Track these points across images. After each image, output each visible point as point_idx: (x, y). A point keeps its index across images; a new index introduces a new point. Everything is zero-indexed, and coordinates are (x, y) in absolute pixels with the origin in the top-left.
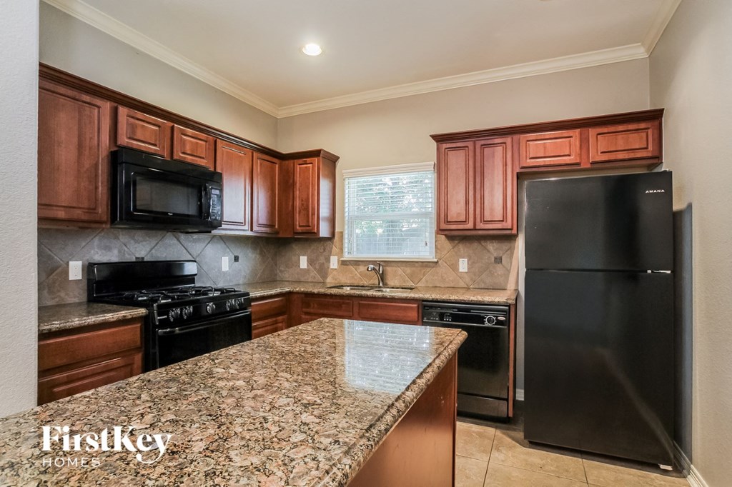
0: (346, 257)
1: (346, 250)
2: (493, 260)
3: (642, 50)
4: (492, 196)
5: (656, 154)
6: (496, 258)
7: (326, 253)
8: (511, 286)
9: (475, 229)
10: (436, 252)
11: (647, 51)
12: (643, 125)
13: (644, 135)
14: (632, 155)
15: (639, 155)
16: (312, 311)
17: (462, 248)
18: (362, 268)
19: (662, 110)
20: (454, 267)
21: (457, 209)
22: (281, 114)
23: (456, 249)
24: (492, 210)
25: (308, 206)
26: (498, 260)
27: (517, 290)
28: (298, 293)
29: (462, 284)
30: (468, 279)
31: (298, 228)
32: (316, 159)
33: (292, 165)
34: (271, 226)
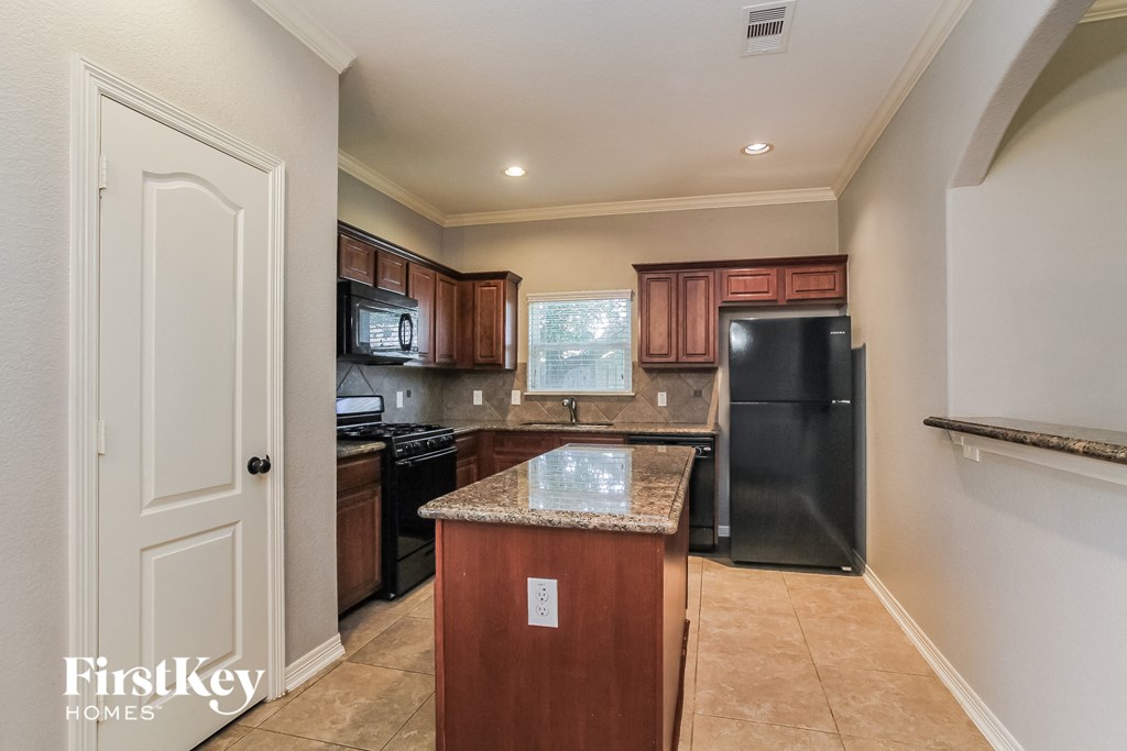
0: (531, 391)
1: (529, 383)
2: (692, 393)
3: (832, 193)
4: (694, 328)
5: (842, 295)
6: (695, 392)
7: (506, 388)
8: (711, 420)
9: (677, 362)
10: (633, 385)
11: (836, 194)
12: (831, 268)
13: (832, 277)
14: (822, 296)
15: (828, 296)
16: (506, 450)
17: (661, 381)
18: (549, 404)
19: (846, 256)
20: (653, 401)
21: (659, 341)
22: (449, 222)
23: (654, 383)
24: (695, 342)
25: (492, 334)
26: (698, 394)
27: (716, 424)
28: (490, 431)
29: (662, 420)
30: (666, 413)
31: (479, 358)
32: (502, 282)
33: (471, 287)
34: (451, 356)
